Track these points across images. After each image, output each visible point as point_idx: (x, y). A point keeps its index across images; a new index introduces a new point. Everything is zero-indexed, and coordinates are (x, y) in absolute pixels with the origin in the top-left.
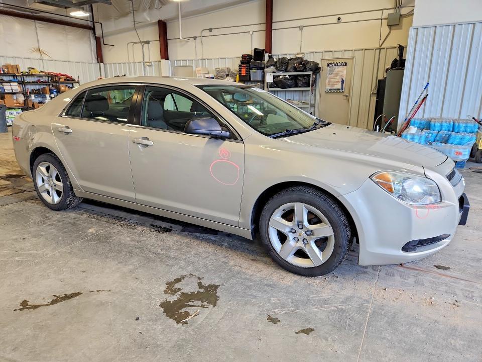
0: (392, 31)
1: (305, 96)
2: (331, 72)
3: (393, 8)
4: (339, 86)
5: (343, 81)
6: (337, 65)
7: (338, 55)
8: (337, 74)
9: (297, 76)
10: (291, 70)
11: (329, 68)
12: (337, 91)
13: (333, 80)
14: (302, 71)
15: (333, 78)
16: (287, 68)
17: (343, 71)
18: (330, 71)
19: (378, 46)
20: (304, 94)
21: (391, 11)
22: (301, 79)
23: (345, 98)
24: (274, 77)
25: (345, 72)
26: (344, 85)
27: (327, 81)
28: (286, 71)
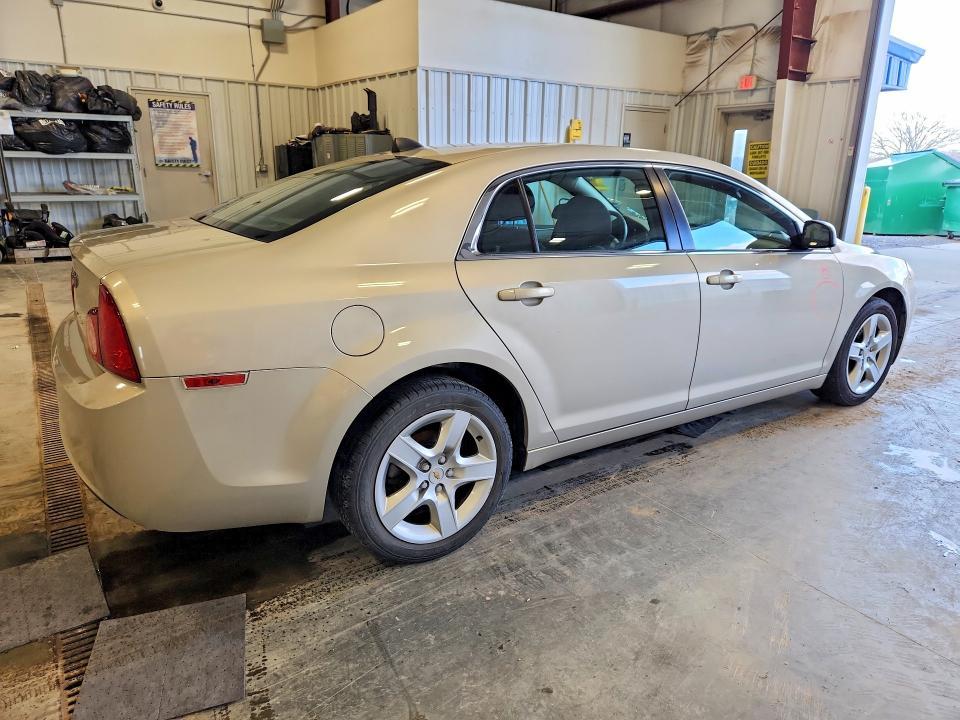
0: (272, 54)
1: (102, 173)
2: (162, 121)
3: (268, 10)
4: (187, 153)
5: (193, 144)
6: (171, 106)
7: (171, 85)
8: (176, 126)
9: (88, 123)
10: (70, 107)
11: (153, 112)
12: (185, 165)
13: (169, 140)
14: (107, 113)
15: (169, 134)
16: (53, 99)
17: (190, 122)
18: (158, 118)
19: (251, 79)
20: (97, 169)
21: (264, 15)
22: (104, 131)
23: (205, 179)
24: (15, 121)
25: (194, 124)
26: (197, 152)
27: (156, 139)
28: (50, 108)
